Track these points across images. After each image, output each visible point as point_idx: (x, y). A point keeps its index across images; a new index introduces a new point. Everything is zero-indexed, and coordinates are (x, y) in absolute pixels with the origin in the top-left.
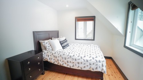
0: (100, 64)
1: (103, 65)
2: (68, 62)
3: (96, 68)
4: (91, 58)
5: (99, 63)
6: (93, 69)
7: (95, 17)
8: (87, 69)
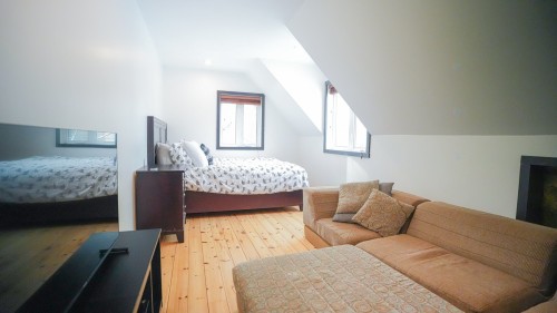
0: (300, 177)
1: (303, 178)
2: (243, 183)
3: (295, 184)
4: (285, 170)
5: (297, 176)
6: (290, 187)
7: (263, 96)
8: (280, 189)
